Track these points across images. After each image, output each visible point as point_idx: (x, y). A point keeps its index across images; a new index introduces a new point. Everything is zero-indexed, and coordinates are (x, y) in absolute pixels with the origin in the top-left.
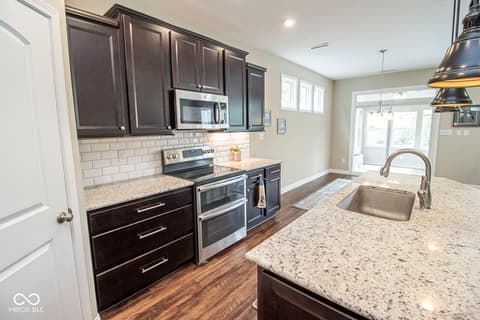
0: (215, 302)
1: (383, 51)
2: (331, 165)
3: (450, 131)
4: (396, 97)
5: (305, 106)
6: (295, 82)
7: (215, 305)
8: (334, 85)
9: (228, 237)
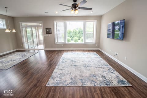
1: (6, 8)
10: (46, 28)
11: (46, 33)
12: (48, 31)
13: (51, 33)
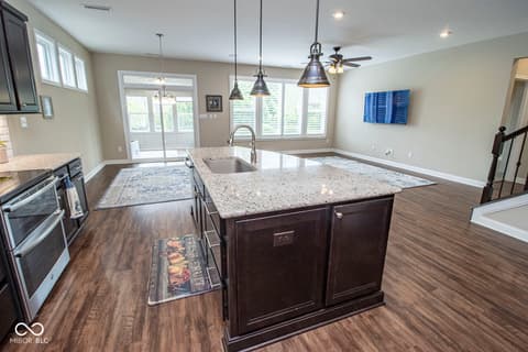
0: (103, 335)
1: (160, 35)
2: (105, 156)
3: (205, 116)
4: (157, 82)
5: (69, 82)
6: (52, 45)
7: (107, 336)
8: (93, 57)
9: (54, 268)
10: (207, 96)
11: (208, 110)
12: (214, 104)
13: (221, 110)
